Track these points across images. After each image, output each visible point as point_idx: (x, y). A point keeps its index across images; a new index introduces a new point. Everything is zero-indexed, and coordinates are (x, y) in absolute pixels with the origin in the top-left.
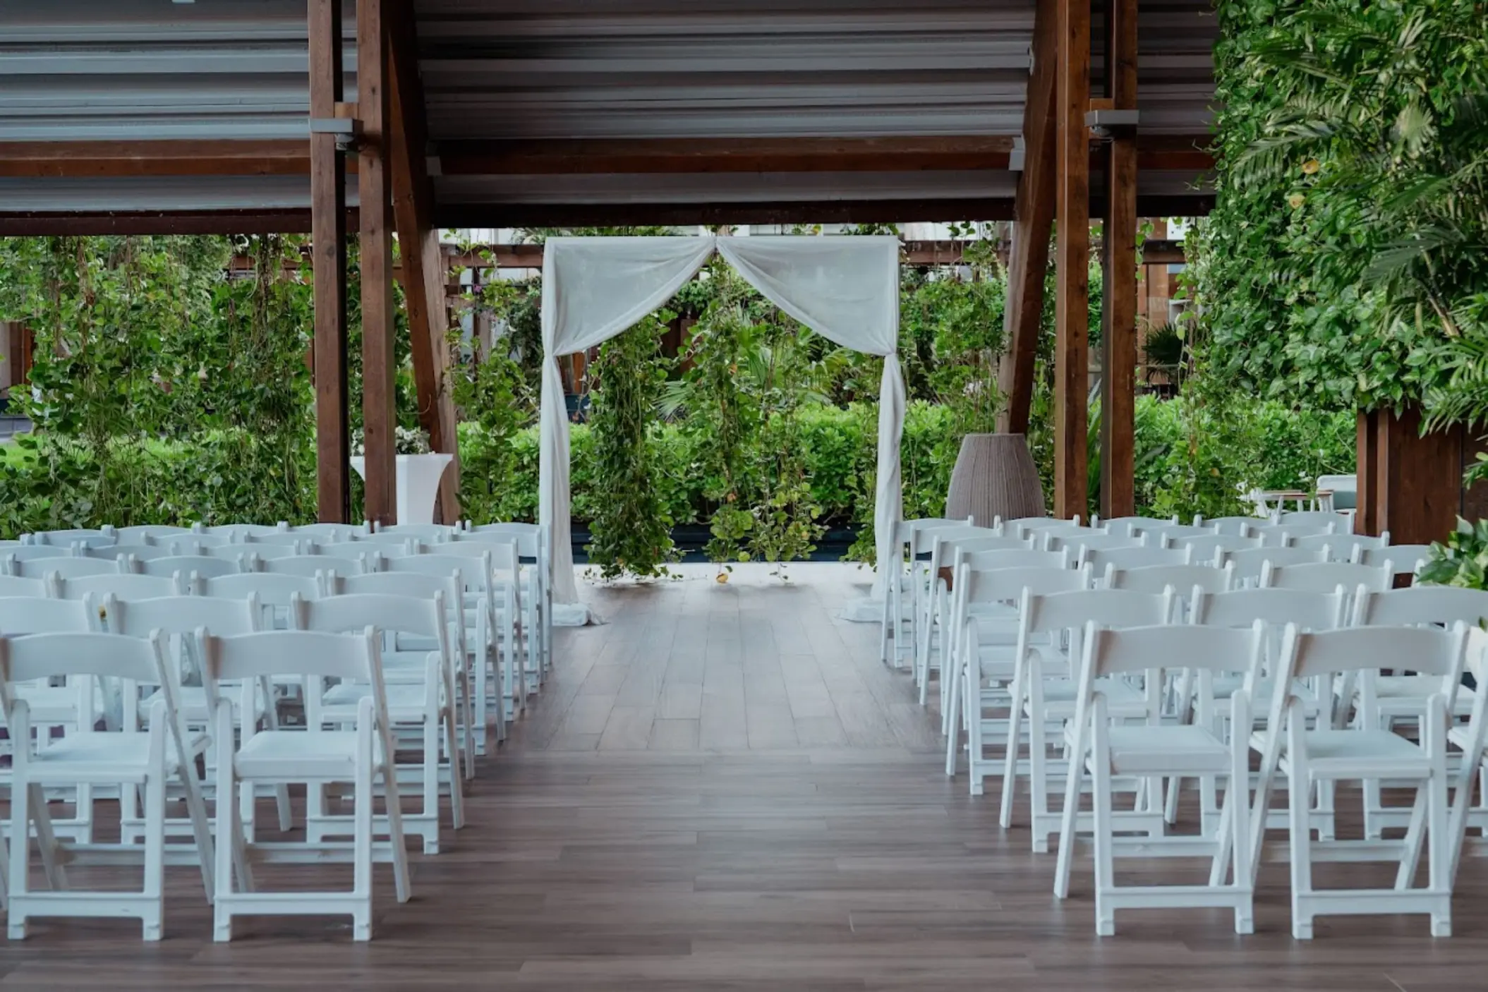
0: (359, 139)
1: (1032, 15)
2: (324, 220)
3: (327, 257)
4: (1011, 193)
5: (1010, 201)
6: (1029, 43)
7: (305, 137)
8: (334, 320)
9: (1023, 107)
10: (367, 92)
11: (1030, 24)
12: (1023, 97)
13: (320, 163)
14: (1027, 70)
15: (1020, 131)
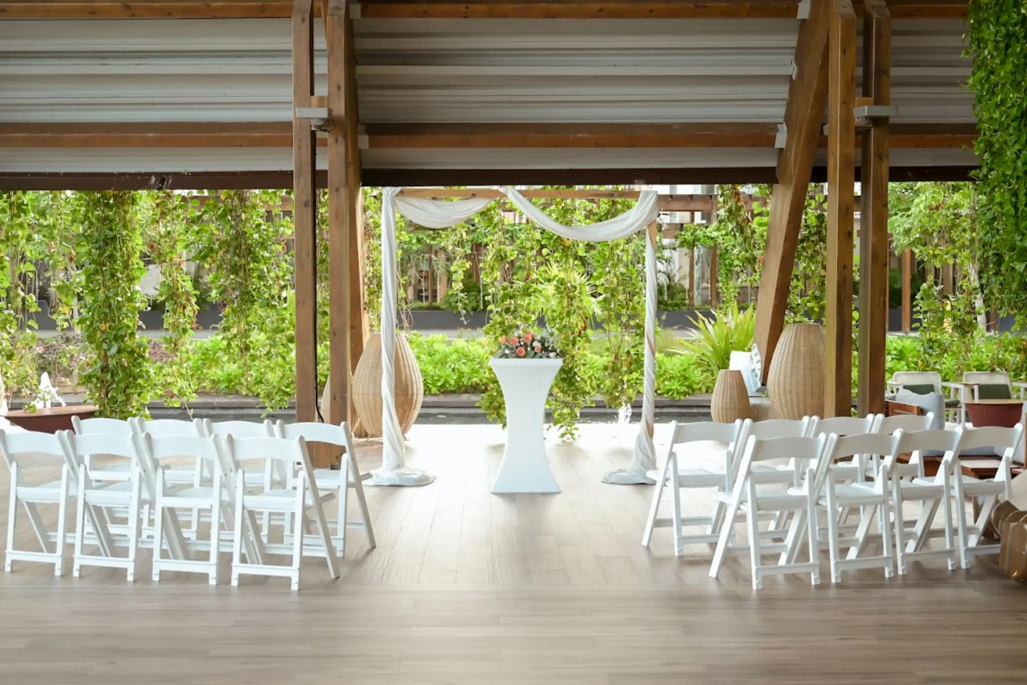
0: (329, 123)
1: (795, 37)
2: (302, 181)
3: (304, 208)
4: (772, 163)
5: (772, 170)
6: (792, 57)
7: (290, 120)
8: (308, 254)
9: (785, 103)
10: (334, 88)
11: (794, 44)
12: (786, 96)
13: (300, 140)
14: (791, 76)
15: (782, 120)
